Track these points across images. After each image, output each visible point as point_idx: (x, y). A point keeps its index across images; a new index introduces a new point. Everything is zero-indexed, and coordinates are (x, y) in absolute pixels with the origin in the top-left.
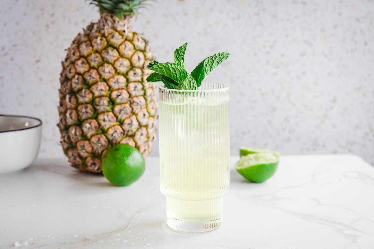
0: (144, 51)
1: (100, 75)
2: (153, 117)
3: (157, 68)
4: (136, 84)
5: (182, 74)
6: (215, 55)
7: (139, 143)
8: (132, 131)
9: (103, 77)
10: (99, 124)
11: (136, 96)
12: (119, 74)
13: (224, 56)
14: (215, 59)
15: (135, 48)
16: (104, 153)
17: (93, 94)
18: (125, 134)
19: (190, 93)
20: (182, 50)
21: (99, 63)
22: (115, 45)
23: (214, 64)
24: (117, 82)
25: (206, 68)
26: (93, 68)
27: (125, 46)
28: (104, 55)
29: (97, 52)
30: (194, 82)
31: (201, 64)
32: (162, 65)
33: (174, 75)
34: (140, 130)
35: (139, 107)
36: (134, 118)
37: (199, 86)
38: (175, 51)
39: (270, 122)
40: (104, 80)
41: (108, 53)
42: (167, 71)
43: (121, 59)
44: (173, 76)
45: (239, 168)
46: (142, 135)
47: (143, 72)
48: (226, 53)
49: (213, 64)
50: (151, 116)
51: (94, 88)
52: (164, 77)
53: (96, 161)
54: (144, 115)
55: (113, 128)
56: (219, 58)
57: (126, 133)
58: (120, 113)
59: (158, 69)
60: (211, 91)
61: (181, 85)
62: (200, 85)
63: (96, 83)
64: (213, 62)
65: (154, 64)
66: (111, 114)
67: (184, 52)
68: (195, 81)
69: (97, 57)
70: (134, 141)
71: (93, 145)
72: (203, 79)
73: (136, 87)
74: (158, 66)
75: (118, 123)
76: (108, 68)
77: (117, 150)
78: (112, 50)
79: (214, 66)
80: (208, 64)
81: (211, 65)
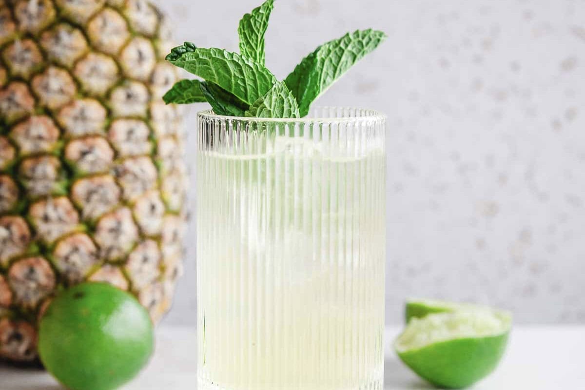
0: (152, 38)
1: (36, 98)
2: (176, 214)
3: (194, 63)
4: (133, 124)
5: (258, 81)
6: (348, 35)
7: (139, 282)
8: (119, 249)
9: (43, 103)
10: (33, 230)
11: (133, 157)
12: (86, 95)
13: (370, 39)
14: (347, 46)
15: (129, 28)
16: (44, 308)
17: (17, 148)
18: (102, 257)
19: (282, 126)
20: (260, 17)
21: (34, 64)
22: (78, 20)
23: (343, 59)
24: (82, 117)
25: (322, 70)
26: (18, 79)
27: (105, 24)
28: (48, 44)
29: (28, 35)
30: (291, 102)
31: (310, 60)
32: (207, 52)
33: (239, 82)
34: (140, 247)
35: (138, 185)
36: (125, 214)
37: (304, 113)
38: (241, 21)
39: (481, 244)
40: (48, 112)
41: (57, 38)
42: (220, 70)
43: (92, 56)
44: (237, 85)
45: (403, 349)
46: (145, 260)
47: (150, 94)
48: (375, 32)
49: (340, 58)
50: (169, 211)
51: (18, 134)
52: (211, 89)
53: (23, 330)
54: (153, 208)
55: (70, 240)
56: (356, 43)
57: (103, 254)
58: (88, 199)
59: (197, 66)
60: (337, 122)
61: (258, 106)
62: (306, 113)
63: (24, 119)
64: (342, 54)
65: (185, 50)
66: (64, 202)
67: (265, 24)
68: (295, 100)
69: (28, 50)
70: (126, 276)
71: (15, 285)
72: (314, 95)
73: (130, 132)
74: (197, 57)
75: (83, 227)
76: (57, 80)
77: (79, 296)
78: (70, 33)
79: (344, 65)
80: (328, 58)
81: (335, 62)
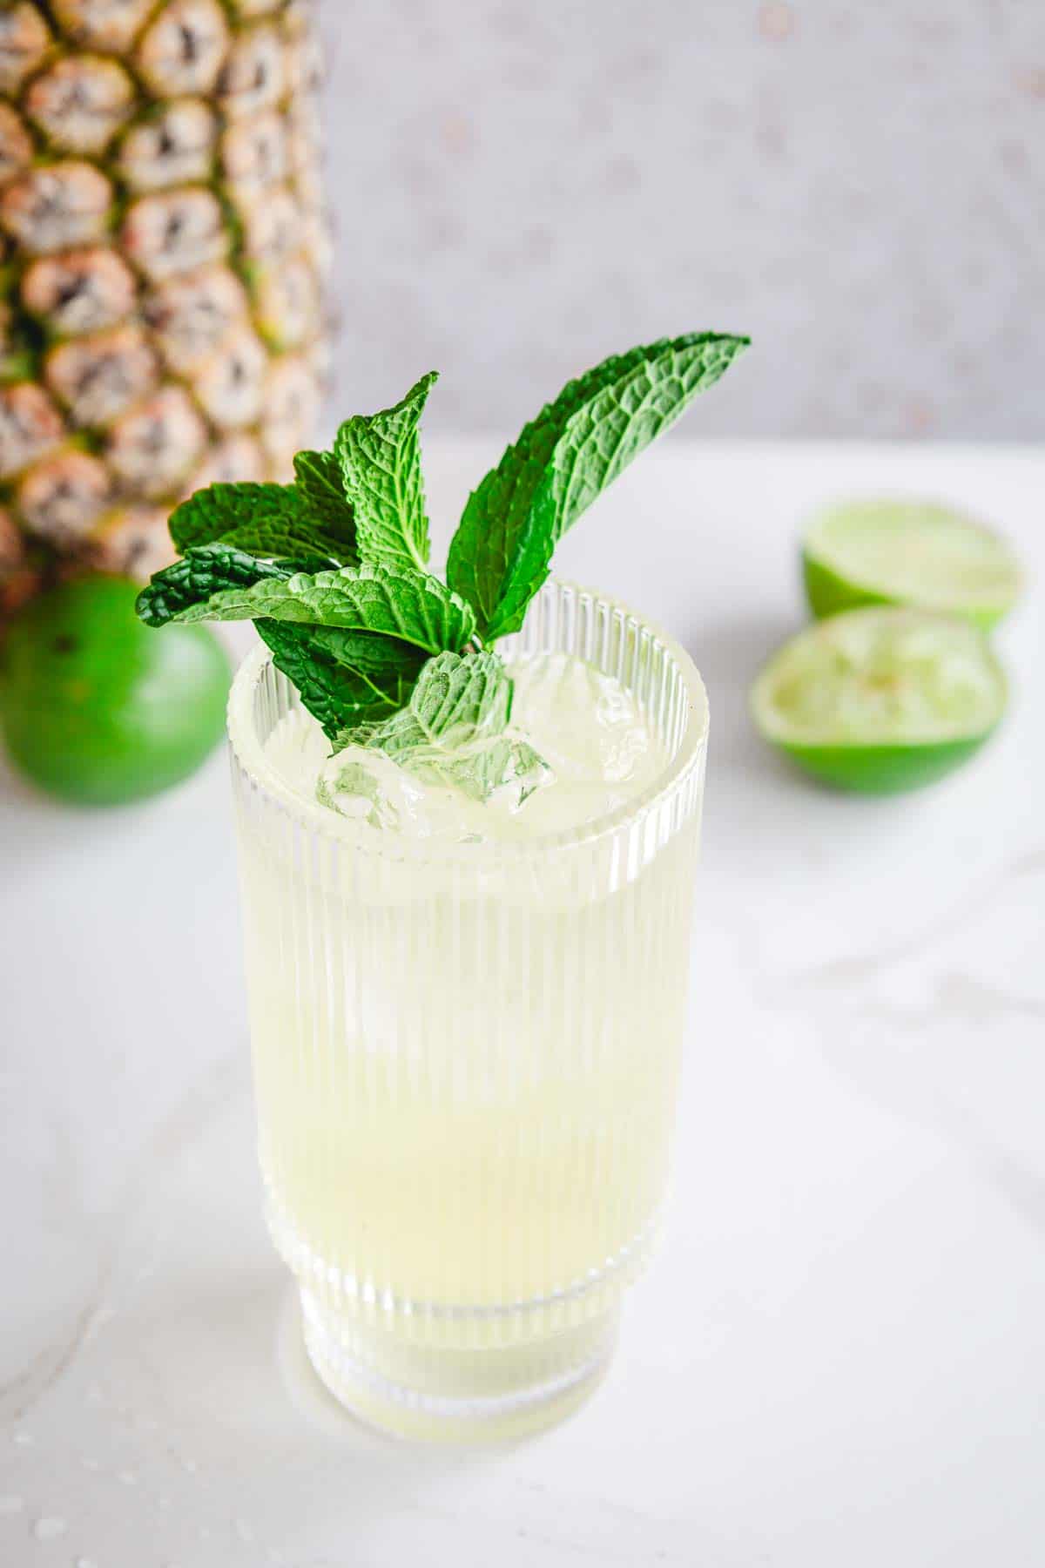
2: (299, 351)
12: (58, 156)
13: (702, 370)
14: (637, 403)
23: (628, 435)
36: (173, 401)
38: (345, 423)
43: (66, 66)
49: (618, 439)
50: (281, 352)
54: (238, 372)
55: (49, 471)
56: (663, 387)
57: (127, 489)
58: (82, 388)
64: (624, 428)
73: (174, 227)
75: (75, 442)
79: (626, 450)
80: (586, 446)
81: (605, 449)
